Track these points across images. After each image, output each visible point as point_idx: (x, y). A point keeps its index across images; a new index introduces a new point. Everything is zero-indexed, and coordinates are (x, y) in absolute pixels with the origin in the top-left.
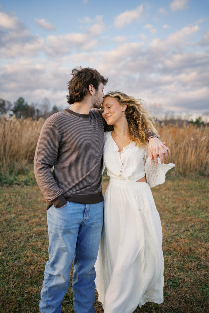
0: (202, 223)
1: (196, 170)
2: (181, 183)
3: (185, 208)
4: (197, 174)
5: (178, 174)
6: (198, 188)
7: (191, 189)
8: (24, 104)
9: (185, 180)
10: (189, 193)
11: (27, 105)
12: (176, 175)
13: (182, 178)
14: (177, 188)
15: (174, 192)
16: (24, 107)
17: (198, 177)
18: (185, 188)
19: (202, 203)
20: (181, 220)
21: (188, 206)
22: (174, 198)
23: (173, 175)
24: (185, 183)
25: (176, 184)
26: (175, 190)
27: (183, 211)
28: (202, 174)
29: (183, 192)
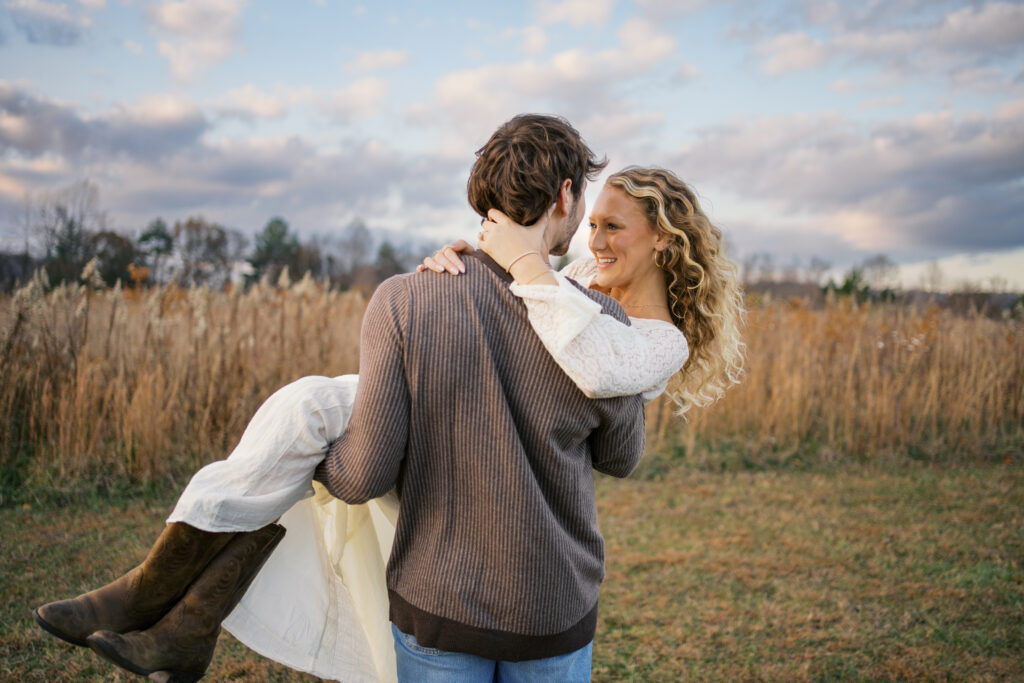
0: (962, 600)
1: (897, 442)
2: (856, 482)
3: (893, 559)
4: (902, 453)
5: (840, 455)
6: (917, 496)
7: (896, 501)
8: (287, 240)
9: (866, 473)
10: (892, 513)
11: (295, 243)
12: (835, 458)
13: (856, 466)
14: (848, 498)
15: (844, 510)
16: (287, 249)
17: (906, 465)
18: (873, 496)
19: (940, 543)
20: (892, 592)
21: (902, 550)
22: (852, 528)
23: (827, 457)
24: (870, 481)
25: (840, 485)
26: (843, 503)
27: (889, 566)
28: (917, 454)
29: (871, 508)
